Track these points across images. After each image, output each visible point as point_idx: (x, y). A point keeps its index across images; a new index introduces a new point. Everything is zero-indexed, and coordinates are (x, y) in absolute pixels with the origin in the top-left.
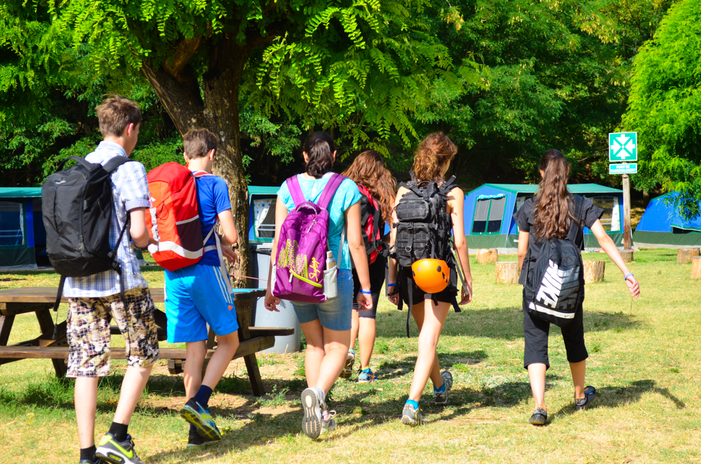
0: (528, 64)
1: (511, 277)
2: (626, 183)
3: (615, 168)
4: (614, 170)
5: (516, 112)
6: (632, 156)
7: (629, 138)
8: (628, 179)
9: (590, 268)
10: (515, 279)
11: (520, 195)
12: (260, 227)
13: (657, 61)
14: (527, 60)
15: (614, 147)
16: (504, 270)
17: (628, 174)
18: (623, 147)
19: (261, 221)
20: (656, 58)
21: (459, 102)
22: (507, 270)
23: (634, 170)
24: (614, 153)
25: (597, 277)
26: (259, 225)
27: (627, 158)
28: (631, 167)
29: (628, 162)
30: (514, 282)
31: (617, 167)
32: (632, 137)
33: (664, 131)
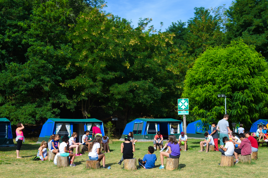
0: (151, 80)
1: (131, 166)
2: (184, 118)
3: (180, 112)
4: (180, 113)
5: (147, 96)
6: (187, 108)
7: (185, 101)
8: (185, 117)
9: (171, 162)
10: (133, 167)
11: (148, 122)
12: (58, 133)
13: (194, 75)
14: (150, 79)
15: (180, 104)
16: (127, 163)
17: (185, 115)
18: (183, 104)
19: (58, 131)
20: (193, 74)
21: (128, 92)
22: (129, 163)
23: (188, 113)
24: (180, 107)
25: (175, 167)
26: (58, 132)
27: (185, 108)
28: (186, 112)
29: (185, 110)
30: (133, 169)
31: (181, 112)
32: (187, 101)
33: (197, 100)
